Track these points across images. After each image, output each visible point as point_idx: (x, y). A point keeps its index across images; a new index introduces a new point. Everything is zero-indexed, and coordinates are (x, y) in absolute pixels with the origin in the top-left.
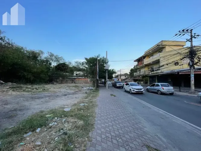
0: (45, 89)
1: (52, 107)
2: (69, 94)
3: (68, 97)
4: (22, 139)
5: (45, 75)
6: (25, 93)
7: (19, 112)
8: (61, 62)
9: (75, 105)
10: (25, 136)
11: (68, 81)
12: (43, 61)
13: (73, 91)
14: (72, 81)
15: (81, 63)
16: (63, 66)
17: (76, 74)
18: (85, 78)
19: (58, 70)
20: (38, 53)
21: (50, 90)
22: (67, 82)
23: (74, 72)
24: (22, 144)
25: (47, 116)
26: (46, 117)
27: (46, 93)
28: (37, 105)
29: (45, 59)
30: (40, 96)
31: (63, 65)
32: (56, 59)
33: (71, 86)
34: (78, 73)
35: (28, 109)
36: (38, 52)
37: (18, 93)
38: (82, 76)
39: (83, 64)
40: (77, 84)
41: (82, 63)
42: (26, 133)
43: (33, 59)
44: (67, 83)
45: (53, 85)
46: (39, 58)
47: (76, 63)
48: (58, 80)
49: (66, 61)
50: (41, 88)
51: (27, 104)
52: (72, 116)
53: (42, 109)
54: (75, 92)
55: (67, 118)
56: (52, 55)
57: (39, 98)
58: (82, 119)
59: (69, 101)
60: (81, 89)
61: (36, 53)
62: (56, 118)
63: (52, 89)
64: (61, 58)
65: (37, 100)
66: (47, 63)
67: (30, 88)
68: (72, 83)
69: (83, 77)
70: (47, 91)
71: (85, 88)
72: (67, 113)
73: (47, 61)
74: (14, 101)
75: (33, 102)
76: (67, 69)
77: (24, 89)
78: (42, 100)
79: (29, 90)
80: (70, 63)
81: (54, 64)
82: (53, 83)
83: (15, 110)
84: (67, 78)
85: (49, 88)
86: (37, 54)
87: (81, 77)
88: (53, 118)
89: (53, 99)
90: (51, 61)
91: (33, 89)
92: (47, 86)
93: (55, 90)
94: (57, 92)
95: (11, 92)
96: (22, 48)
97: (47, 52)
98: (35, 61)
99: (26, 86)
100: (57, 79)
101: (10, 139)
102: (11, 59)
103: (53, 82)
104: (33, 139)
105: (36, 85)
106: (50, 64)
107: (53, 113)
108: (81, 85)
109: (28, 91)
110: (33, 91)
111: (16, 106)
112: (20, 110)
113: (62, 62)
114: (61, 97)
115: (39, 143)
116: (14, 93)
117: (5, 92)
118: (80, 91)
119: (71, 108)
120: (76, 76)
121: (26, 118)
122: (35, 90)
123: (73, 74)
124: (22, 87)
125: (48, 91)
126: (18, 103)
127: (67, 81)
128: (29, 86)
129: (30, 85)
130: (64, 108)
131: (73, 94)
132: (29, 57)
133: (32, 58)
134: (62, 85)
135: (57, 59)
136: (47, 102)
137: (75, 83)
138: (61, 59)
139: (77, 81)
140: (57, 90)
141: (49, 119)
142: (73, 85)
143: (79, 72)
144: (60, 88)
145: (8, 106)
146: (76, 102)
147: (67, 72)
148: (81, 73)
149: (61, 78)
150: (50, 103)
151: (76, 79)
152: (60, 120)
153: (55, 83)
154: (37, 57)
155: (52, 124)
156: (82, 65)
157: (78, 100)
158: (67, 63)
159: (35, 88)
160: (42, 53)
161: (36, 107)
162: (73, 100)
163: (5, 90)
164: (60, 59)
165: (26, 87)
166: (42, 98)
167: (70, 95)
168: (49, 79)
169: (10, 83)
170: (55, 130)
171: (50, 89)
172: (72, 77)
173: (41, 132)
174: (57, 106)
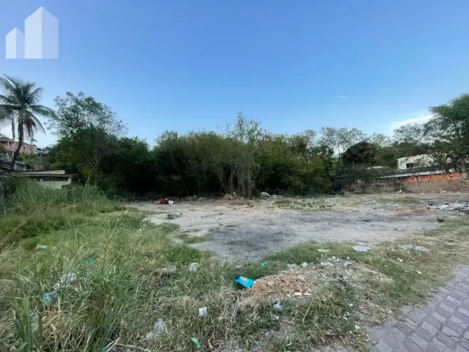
0: (324, 207)
1: (331, 239)
2: (380, 219)
3: (373, 225)
4: (285, 268)
5: (322, 179)
6: (293, 212)
7: (284, 237)
8: (355, 141)
9: (387, 244)
10: (289, 265)
11: (382, 186)
12: (316, 150)
13: (392, 213)
14: (395, 185)
15: (423, 128)
16: (361, 151)
17: (408, 165)
18: (448, 173)
19: (351, 161)
20: (306, 137)
21: (333, 208)
22: (378, 189)
23: (397, 161)
24: (285, 272)
25: (320, 250)
26: (318, 251)
27: (326, 214)
28: (309, 231)
29: (319, 146)
30: (314, 218)
31: (361, 148)
32: (342, 137)
33: (389, 201)
34: (412, 160)
35: (295, 235)
36: (304, 135)
37: (285, 211)
38: (432, 168)
39: (428, 128)
40: (412, 195)
41: (426, 126)
42: (291, 263)
43: (299, 151)
44: (379, 193)
45: (342, 199)
46: (308, 147)
47: (401, 132)
48: (353, 186)
49: (368, 136)
50: (318, 203)
51: (294, 227)
52: (367, 262)
53: (315, 239)
54: (399, 215)
55: (354, 262)
56: (331, 132)
57: (312, 221)
58: (392, 274)
59: (372, 234)
60: (425, 208)
61: (302, 139)
62: (334, 257)
63: (339, 207)
64: (355, 132)
65: (309, 225)
66: (325, 151)
67: (300, 204)
68: (396, 190)
69: (437, 172)
70: (327, 210)
71: (444, 206)
72: (358, 255)
73: (324, 148)
74: (280, 221)
75: (302, 226)
76: (373, 156)
77: (292, 204)
78: (318, 225)
79: (300, 206)
80: (381, 137)
81: (339, 151)
82: (343, 194)
83: (280, 233)
84: (376, 180)
85: (331, 204)
86: (305, 140)
87: (428, 173)
88: (330, 256)
89: (335, 226)
90: (331, 147)
91: (305, 206)
92: (330, 201)
93: (345, 208)
94: (347, 214)
95: (276, 209)
96: (283, 136)
97: (320, 130)
98: (303, 153)
99: (294, 200)
100: (349, 183)
101: (274, 262)
102: (272, 159)
103: (342, 191)
104: (297, 272)
105: (310, 197)
106: (331, 152)
107: (330, 248)
108: (429, 196)
109: (298, 209)
110: (305, 208)
111: (282, 229)
112: (286, 234)
113: (358, 142)
114: (354, 223)
115: (303, 279)
116: (280, 210)
117: (271, 209)
118: (421, 213)
119: (369, 248)
120: (408, 172)
121: (292, 246)
122: (307, 207)
123: (395, 165)
124: (288, 202)
125: (330, 210)
126: (283, 225)
127: (378, 186)
128: (300, 201)
129: (300, 198)
130: (354, 244)
131: (391, 220)
132: (292, 149)
133: (297, 149)
134: (365, 197)
135: (344, 138)
136: (324, 229)
137: (405, 190)
138: (354, 135)
139: (412, 184)
140: (350, 208)
141: (322, 255)
142: (400, 195)
143: (418, 157)
144: (357, 204)
145: (274, 228)
146: (392, 239)
147: (374, 163)
148: (427, 159)
149: (359, 181)
150: (329, 232)
151: (410, 180)
152: (340, 262)
153: (347, 193)
154: (305, 146)
155: (325, 264)
156: (425, 134)
157: (401, 235)
158: (371, 141)
159: (308, 204)
160: (312, 133)
161: (307, 233)
162: (385, 233)
163: (271, 206)
164: (351, 134)
165: (296, 203)
166: (318, 221)
167: (379, 221)
168: (332, 185)
169: (275, 196)
170: (327, 272)
171: (335, 207)
172: (394, 174)
173: (307, 269)
174: (341, 239)
